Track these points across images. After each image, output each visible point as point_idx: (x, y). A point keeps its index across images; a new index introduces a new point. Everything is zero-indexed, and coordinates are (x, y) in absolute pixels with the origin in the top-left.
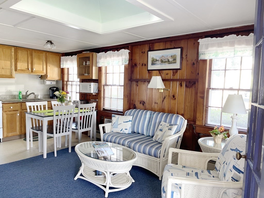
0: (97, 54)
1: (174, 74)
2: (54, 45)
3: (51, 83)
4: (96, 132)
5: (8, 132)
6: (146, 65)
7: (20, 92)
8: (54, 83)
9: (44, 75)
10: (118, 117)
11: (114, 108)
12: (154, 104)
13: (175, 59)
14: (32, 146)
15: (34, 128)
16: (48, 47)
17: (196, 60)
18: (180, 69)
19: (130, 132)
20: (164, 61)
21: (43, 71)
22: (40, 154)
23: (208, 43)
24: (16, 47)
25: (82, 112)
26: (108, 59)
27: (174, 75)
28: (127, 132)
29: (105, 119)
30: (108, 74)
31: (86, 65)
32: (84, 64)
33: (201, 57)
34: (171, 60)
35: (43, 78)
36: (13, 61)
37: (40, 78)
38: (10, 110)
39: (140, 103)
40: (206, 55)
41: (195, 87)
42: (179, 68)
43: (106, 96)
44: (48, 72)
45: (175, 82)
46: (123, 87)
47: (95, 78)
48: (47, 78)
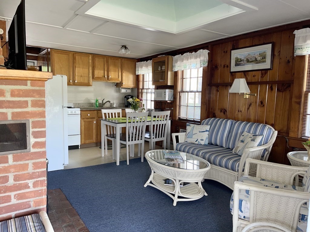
0: (173, 57)
1: (262, 75)
2: (129, 50)
3: (126, 91)
4: (171, 144)
5: (85, 139)
6: (229, 66)
7: (97, 100)
8: (129, 91)
9: (120, 82)
10: (193, 126)
11: (191, 117)
12: (237, 112)
13: (264, 57)
14: (106, 154)
15: (109, 136)
16: (123, 53)
17: (291, 56)
18: (271, 70)
19: (207, 143)
20: (251, 60)
21: (118, 79)
22: (113, 161)
23: (306, 35)
24: (93, 55)
25: (155, 121)
26: (184, 61)
27: (262, 77)
28: (203, 143)
29: (181, 129)
30: (184, 79)
31: (161, 70)
32: (159, 69)
33: (298, 53)
34: (259, 58)
35: (118, 85)
36: (91, 68)
37: (116, 86)
38: (87, 117)
39: (221, 111)
40: (304, 50)
41: (290, 90)
42: (269, 67)
43: (182, 104)
44: (123, 79)
45: (264, 86)
46: (201, 93)
47: (171, 84)
48: (122, 86)
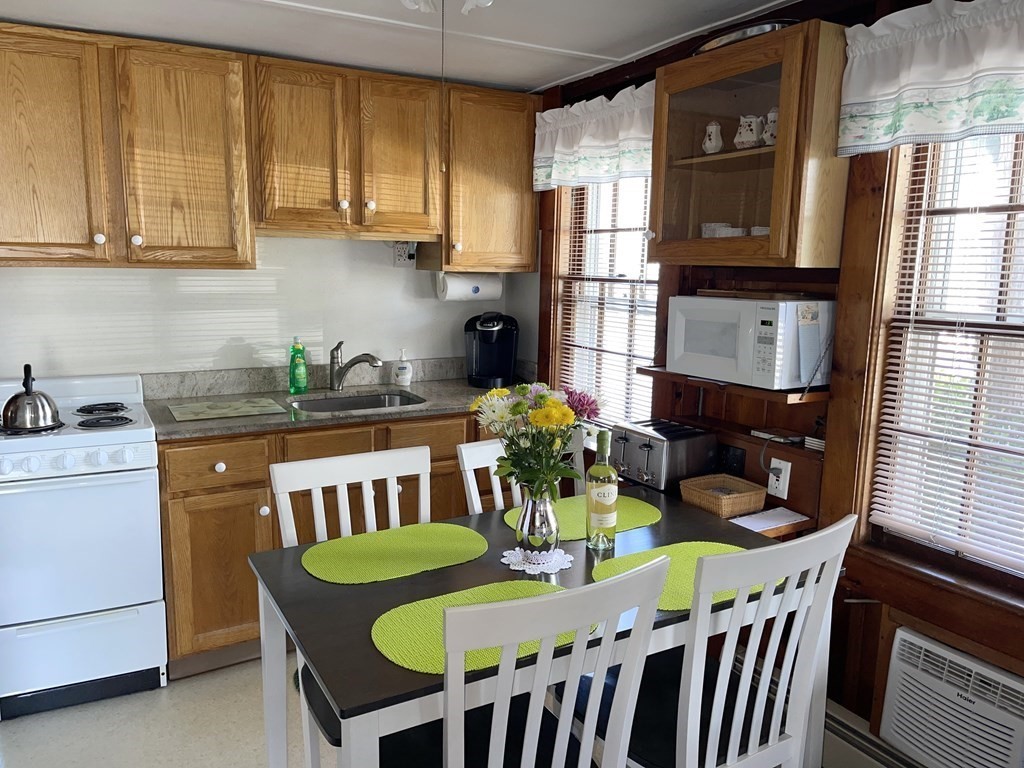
0: (850, 31)
3: (476, 290)
5: (201, 625)
7: (297, 351)
8: (492, 290)
9: (434, 240)
21: (424, 217)
24: (253, 58)
31: (728, 146)
32: (712, 144)
35: (428, 257)
36: (240, 150)
37: (414, 261)
38: (209, 481)
44: (454, 220)
47: (817, 256)
48: (448, 263)
